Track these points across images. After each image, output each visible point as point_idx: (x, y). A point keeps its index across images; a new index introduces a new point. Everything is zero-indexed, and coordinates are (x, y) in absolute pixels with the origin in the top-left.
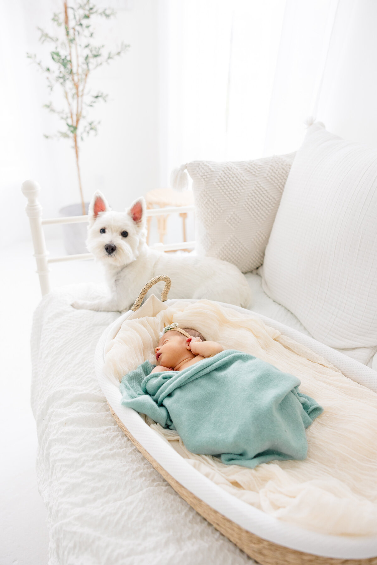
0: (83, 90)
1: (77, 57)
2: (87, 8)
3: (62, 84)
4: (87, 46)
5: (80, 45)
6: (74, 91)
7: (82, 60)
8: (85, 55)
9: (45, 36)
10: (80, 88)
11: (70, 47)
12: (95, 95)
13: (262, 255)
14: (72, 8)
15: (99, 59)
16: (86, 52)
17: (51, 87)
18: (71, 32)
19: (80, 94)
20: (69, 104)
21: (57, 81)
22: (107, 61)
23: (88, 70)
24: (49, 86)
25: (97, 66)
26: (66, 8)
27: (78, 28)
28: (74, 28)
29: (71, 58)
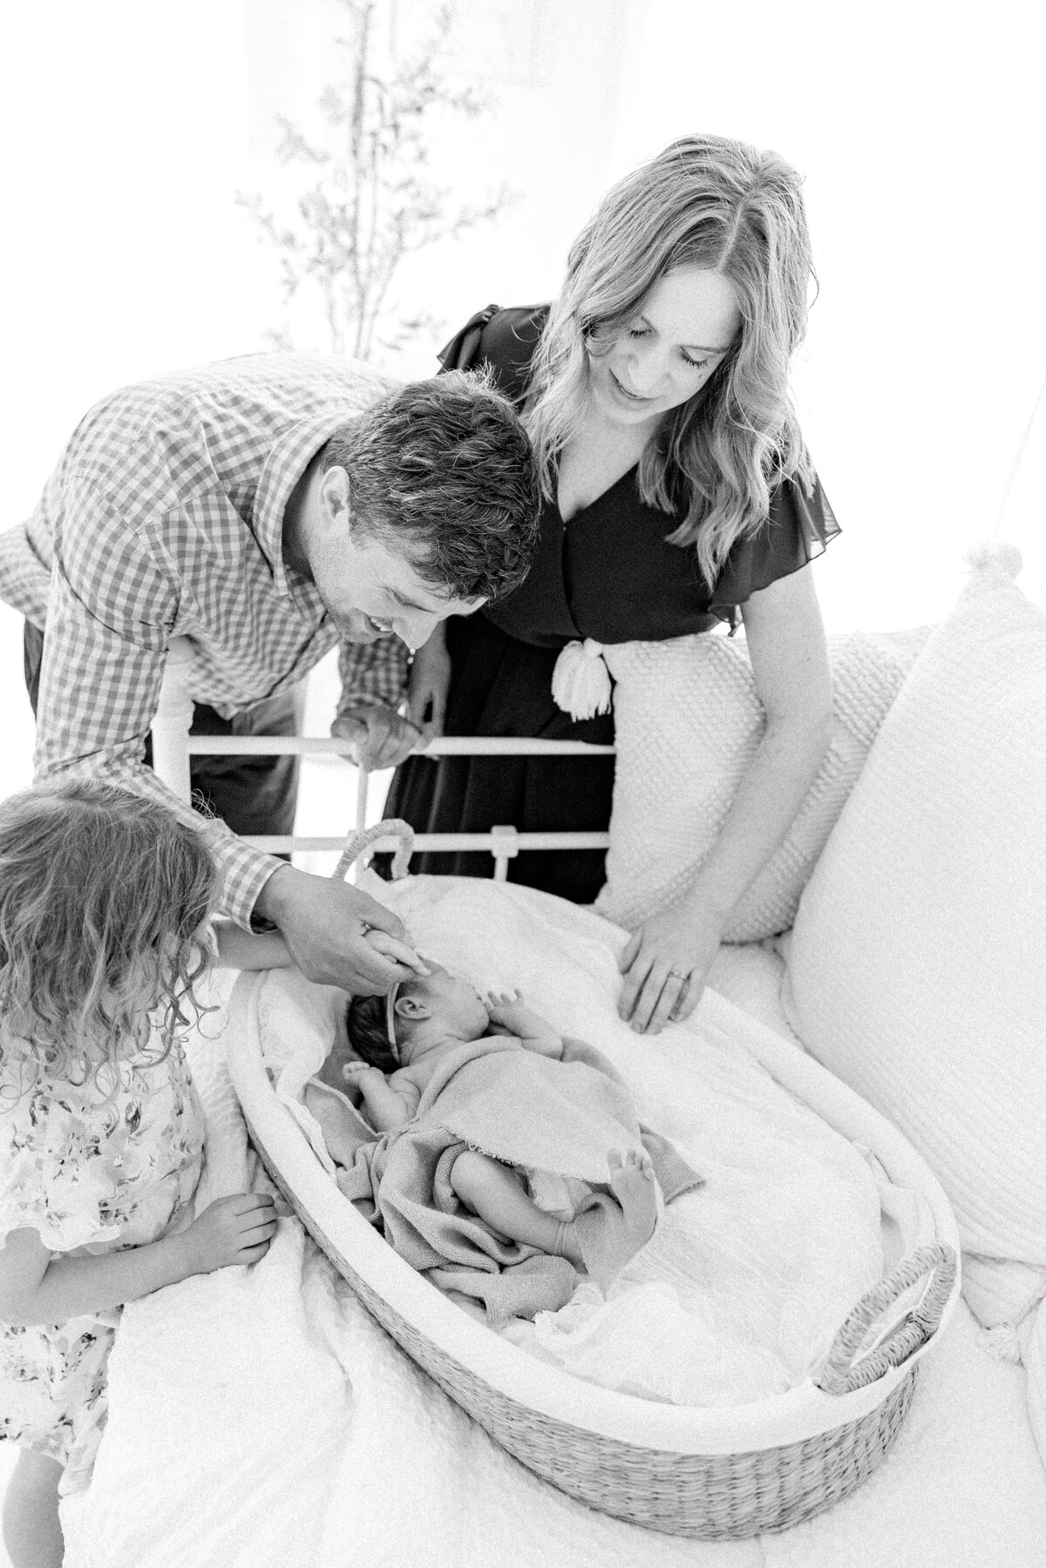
0: (379, 300)
1: (375, 212)
2: (420, 84)
3: (321, 279)
4: (406, 185)
5: (386, 184)
6: (354, 298)
7: (385, 219)
8: (396, 210)
9: (295, 143)
10: (372, 295)
11: (357, 185)
12: (411, 318)
13: (791, 902)
14: (376, 81)
15: (434, 225)
16: (402, 200)
17: (292, 285)
18: (367, 142)
19: (369, 309)
20: (335, 333)
21: (309, 270)
22: (454, 231)
23: (401, 248)
24: (286, 282)
25: (425, 241)
26: (360, 79)
27: (387, 136)
28: (374, 134)
29: (356, 212)
